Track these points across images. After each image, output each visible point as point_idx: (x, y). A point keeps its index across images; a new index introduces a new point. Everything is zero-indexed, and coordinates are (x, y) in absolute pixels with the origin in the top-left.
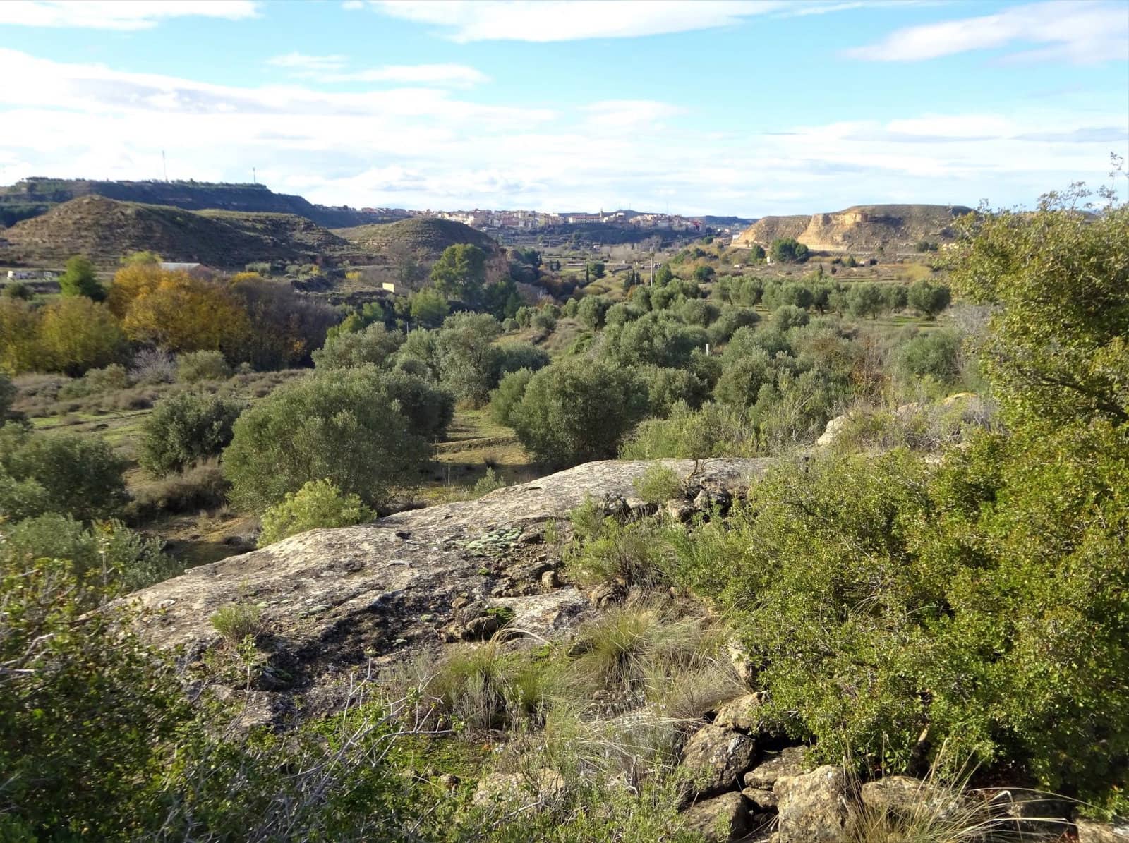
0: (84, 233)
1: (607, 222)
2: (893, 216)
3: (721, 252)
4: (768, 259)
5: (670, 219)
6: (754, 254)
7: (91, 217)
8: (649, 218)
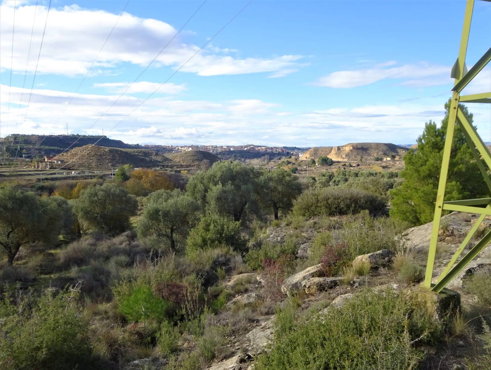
0: (92, 158)
1: (247, 150)
2: (364, 147)
3: (296, 162)
4: (317, 164)
5: (272, 148)
6: (311, 162)
7: (93, 152)
8: (264, 148)
